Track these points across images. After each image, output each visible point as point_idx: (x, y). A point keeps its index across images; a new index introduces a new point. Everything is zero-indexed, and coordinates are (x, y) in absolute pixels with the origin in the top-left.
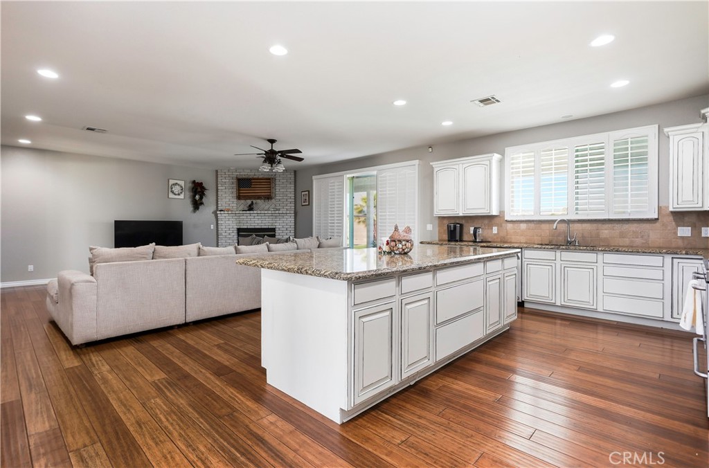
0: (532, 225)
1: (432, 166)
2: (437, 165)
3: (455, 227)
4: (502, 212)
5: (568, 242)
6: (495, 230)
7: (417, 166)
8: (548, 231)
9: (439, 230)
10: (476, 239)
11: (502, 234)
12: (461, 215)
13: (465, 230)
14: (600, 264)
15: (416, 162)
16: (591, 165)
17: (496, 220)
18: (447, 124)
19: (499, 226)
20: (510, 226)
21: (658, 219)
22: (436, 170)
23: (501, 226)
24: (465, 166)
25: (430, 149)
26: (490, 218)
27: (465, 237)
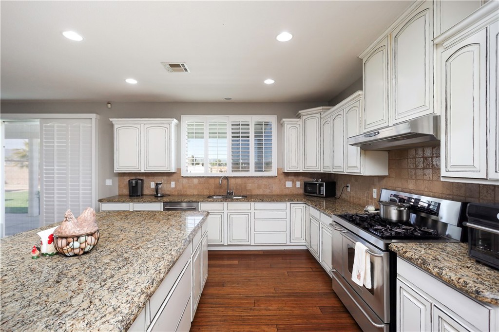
0: (202, 180)
1: (111, 122)
2: (117, 122)
3: (137, 183)
4: (179, 170)
5: (228, 193)
6: (173, 184)
7: (94, 120)
8: (213, 185)
9: (119, 185)
10: (158, 194)
11: (179, 188)
12: (143, 171)
13: (145, 185)
14: (252, 211)
15: (93, 116)
16: (242, 137)
17: (174, 176)
18: (131, 81)
19: (177, 181)
20: (185, 181)
21: (276, 176)
22: (116, 127)
23: (178, 181)
24: (146, 126)
25: (109, 106)
26: (169, 174)
27: (146, 192)
